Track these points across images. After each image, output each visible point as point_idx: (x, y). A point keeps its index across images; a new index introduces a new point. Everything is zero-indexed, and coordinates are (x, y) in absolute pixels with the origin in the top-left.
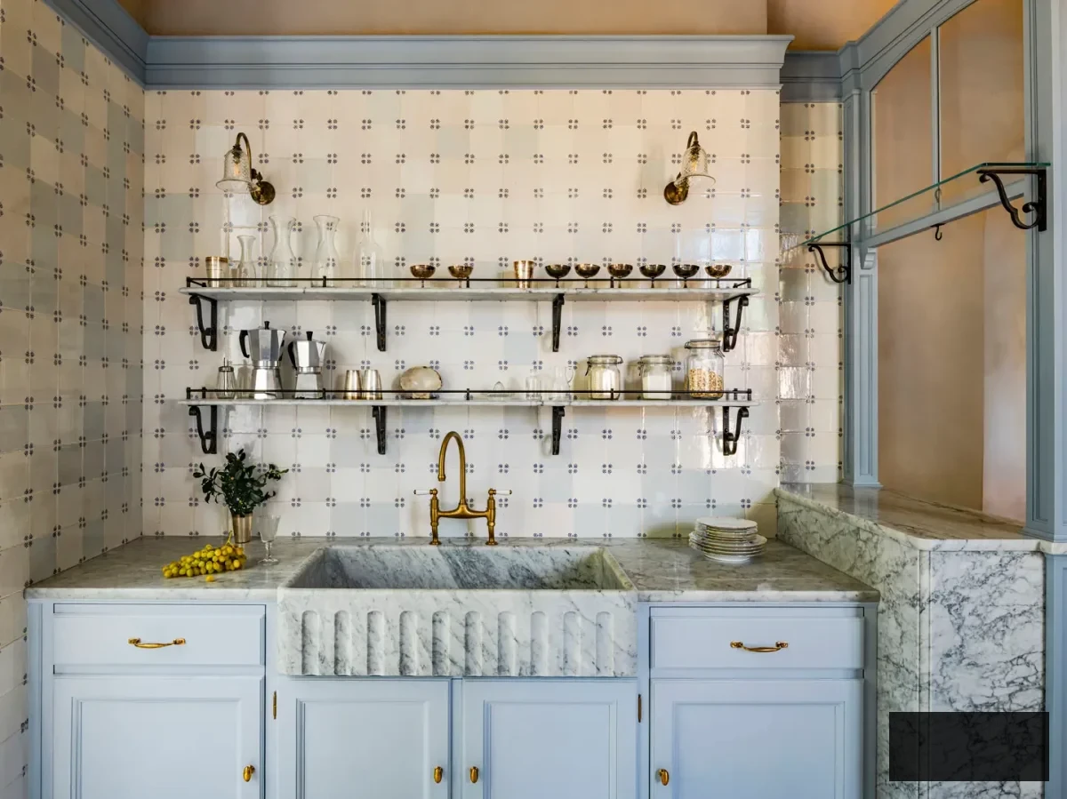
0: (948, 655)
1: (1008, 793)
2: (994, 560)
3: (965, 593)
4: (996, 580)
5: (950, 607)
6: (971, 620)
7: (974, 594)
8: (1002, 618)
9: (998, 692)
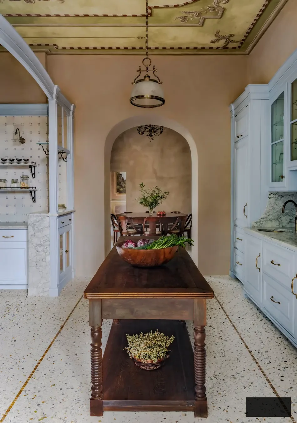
0: (32, 235)
1: (44, 261)
2: (41, 217)
3: (35, 224)
4: (41, 221)
5: (32, 226)
6: (37, 229)
7: (37, 224)
8: (42, 228)
9: (41, 242)
